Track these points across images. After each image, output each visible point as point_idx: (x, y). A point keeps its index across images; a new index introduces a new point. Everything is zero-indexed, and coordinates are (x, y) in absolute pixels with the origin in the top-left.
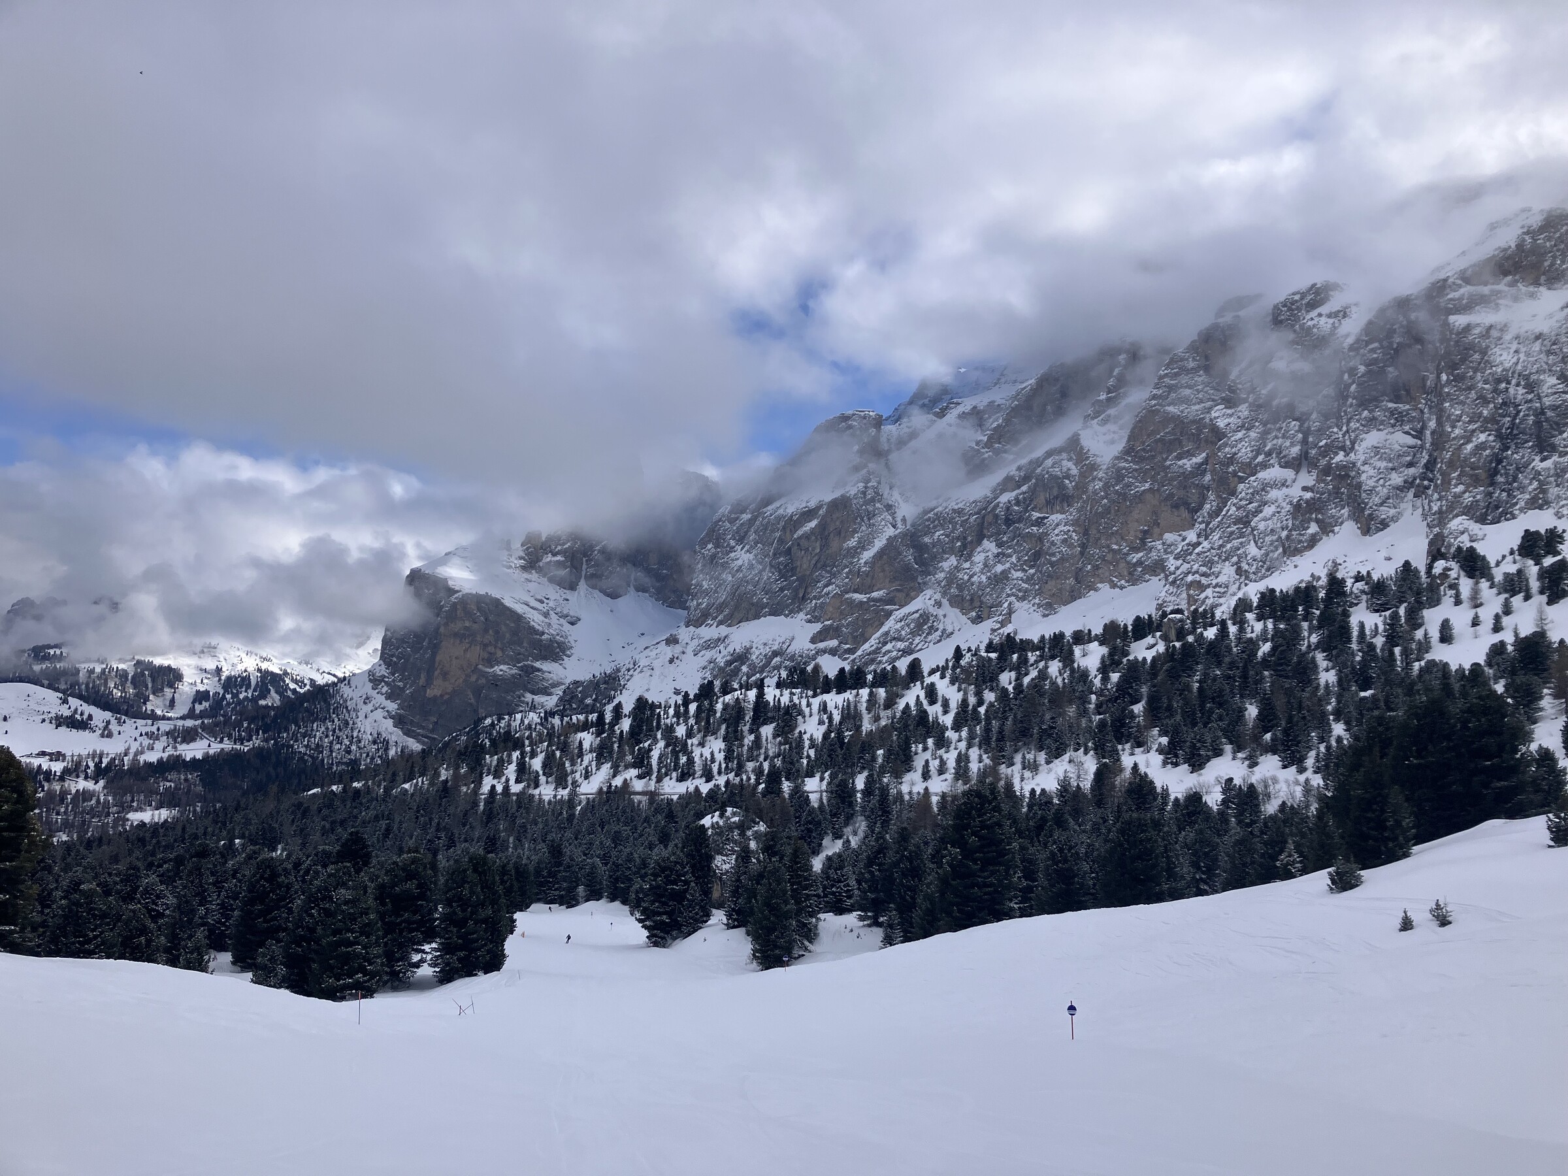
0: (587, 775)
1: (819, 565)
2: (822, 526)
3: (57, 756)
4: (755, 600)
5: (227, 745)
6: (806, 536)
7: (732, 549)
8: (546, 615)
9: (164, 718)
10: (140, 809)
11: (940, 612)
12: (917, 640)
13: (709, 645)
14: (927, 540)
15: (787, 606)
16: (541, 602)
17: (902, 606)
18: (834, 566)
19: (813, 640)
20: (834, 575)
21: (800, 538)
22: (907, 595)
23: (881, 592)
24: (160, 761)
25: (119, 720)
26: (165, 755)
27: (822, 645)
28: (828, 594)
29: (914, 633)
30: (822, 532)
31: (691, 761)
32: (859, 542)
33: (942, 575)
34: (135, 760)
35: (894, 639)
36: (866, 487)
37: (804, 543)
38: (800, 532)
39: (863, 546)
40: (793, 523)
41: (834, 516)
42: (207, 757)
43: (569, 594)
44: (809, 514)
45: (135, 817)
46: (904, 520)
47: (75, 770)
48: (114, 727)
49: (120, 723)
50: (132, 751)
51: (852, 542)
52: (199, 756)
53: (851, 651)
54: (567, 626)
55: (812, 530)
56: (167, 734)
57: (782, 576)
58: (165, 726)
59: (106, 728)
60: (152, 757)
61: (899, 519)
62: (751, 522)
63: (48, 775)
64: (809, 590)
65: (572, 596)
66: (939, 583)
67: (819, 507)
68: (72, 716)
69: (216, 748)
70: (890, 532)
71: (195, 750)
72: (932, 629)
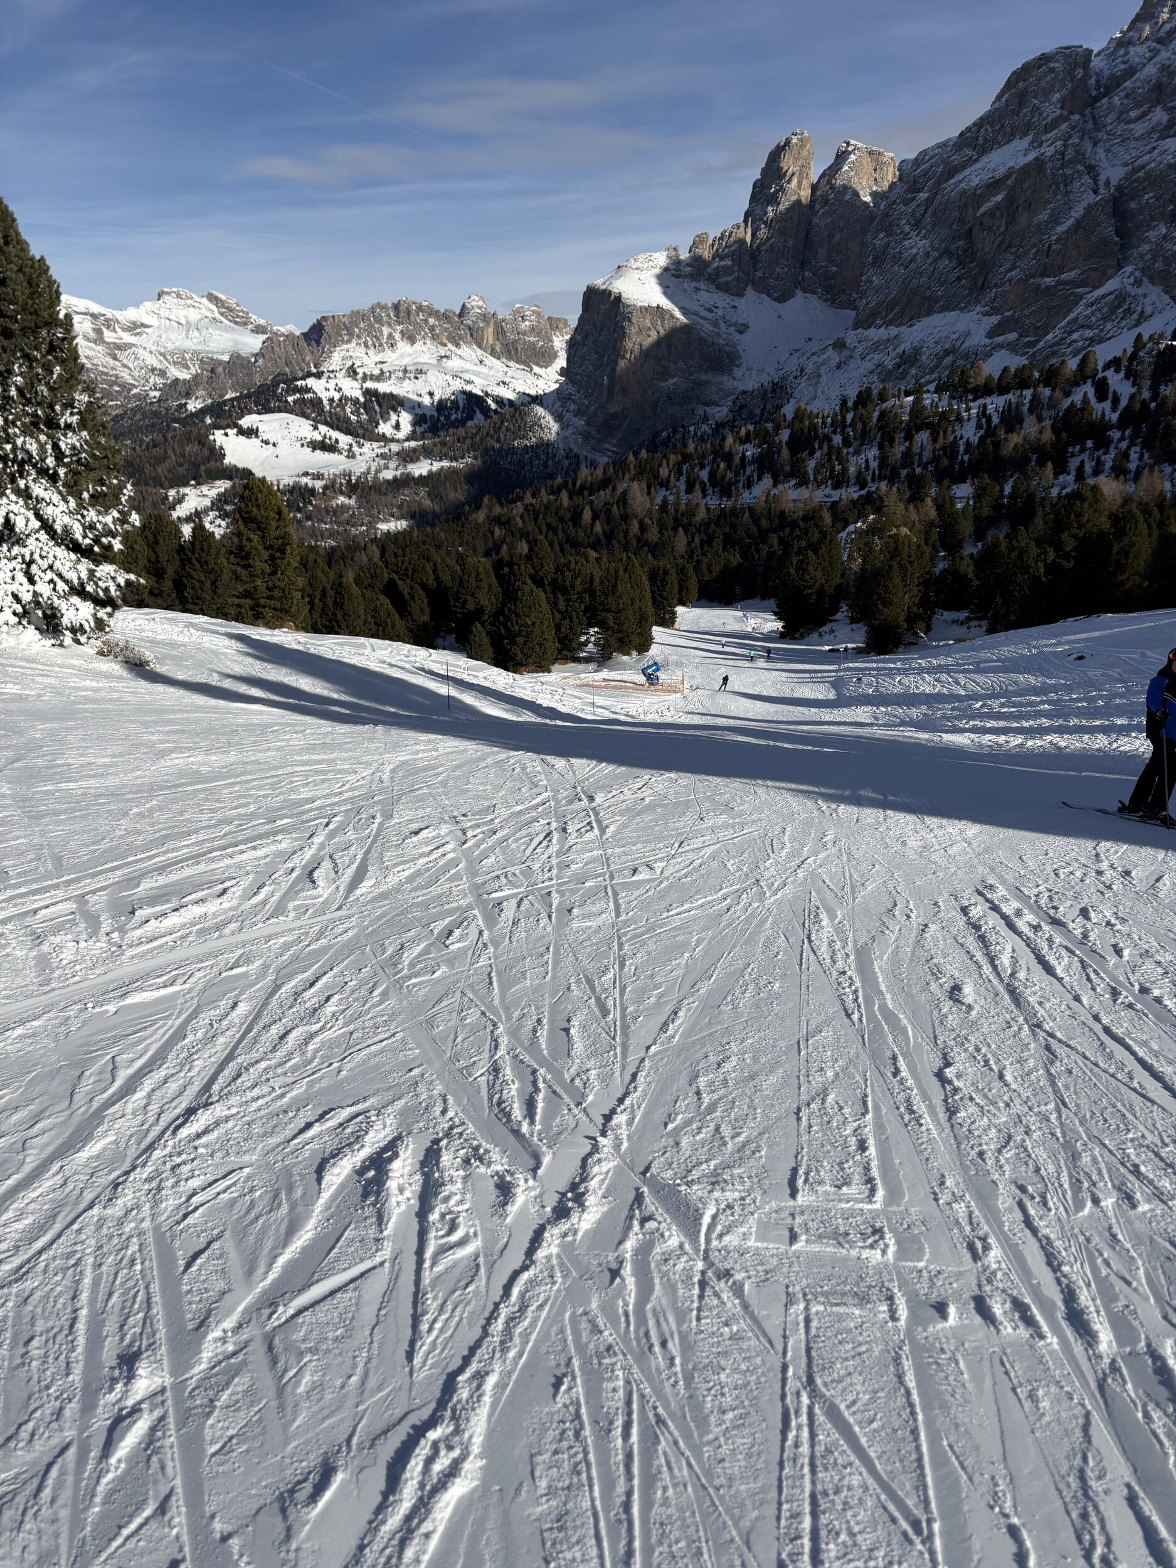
0: (749, 485)
1: (1003, 247)
2: (1010, 199)
3: (318, 476)
4: (928, 293)
5: (445, 464)
6: (991, 213)
7: (906, 236)
8: (716, 324)
9: (393, 440)
10: (385, 520)
11: (1140, 291)
12: (1109, 326)
13: (876, 347)
14: (1133, 205)
15: (964, 297)
16: (711, 311)
17: (1095, 288)
18: (1020, 246)
19: (990, 335)
20: (1018, 257)
21: (982, 216)
22: (1104, 274)
23: (1073, 274)
24: (395, 479)
25: (358, 443)
26: (398, 473)
27: (1000, 339)
28: (1010, 280)
29: (1105, 319)
30: (1009, 208)
31: (845, 470)
32: (1052, 215)
33: (1147, 247)
34: (376, 478)
35: (1083, 326)
36: (1065, 146)
37: (987, 221)
38: (983, 210)
39: (1054, 220)
40: (977, 197)
41: (1025, 185)
42: (431, 474)
43: (737, 302)
44: (995, 184)
45: (383, 527)
46: (1108, 182)
47: (332, 487)
48: (355, 448)
49: (360, 446)
50: (373, 469)
51: (1043, 216)
52: (425, 473)
53: (1031, 345)
54: (737, 336)
55: (998, 206)
56: (398, 454)
57: (961, 264)
58: (395, 448)
59: (350, 450)
60: (388, 475)
61: (1101, 183)
62: (929, 202)
63: (312, 492)
64: (990, 277)
65: (741, 303)
66: (1142, 257)
67: (1008, 176)
68: (323, 442)
69: (437, 466)
70: (1091, 198)
71: (421, 468)
72: (1129, 312)
